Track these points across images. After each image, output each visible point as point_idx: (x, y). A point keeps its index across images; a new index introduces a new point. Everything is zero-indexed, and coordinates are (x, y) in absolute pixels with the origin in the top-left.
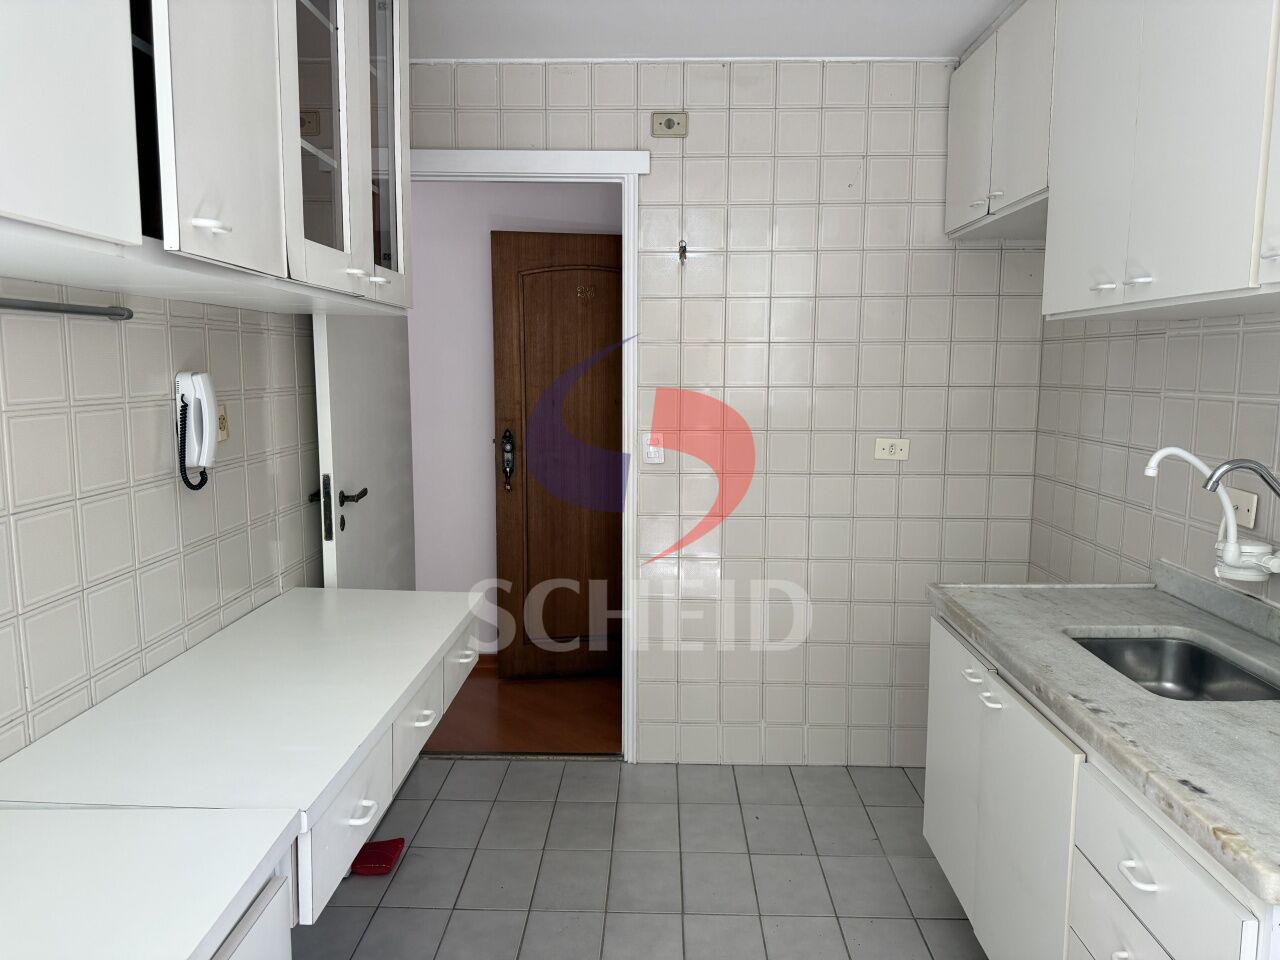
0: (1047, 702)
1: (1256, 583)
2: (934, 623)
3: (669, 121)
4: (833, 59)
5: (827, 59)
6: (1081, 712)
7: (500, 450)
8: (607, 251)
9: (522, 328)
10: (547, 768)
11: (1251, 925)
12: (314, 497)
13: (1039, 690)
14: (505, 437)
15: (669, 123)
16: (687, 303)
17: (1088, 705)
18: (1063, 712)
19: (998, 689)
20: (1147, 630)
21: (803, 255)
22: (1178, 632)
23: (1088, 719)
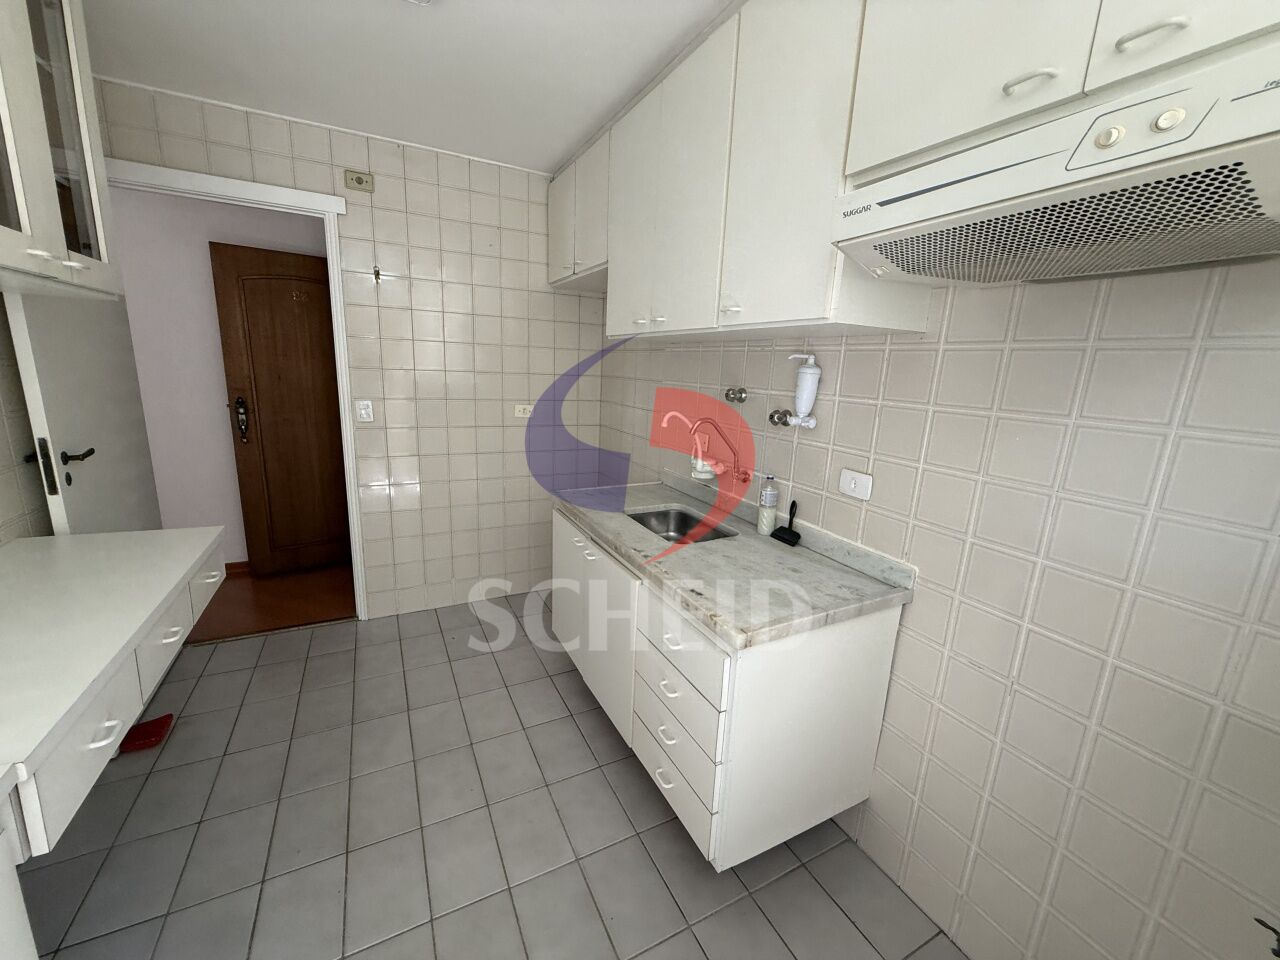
0: (622, 556)
1: (711, 480)
2: (554, 512)
3: (359, 178)
4: (476, 159)
5: (472, 158)
6: (640, 560)
7: (234, 413)
8: (315, 270)
9: (246, 319)
10: (298, 636)
11: (728, 660)
12: (31, 458)
13: (616, 548)
14: (238, 403)
15: (359, 180)
16: (382, 311)
17: (643, 554)
18: (630, 559)
19: (593, 549)
20: (662, 507)
21: (462, 286)
22: (675, 506)
23: (642, 561)
